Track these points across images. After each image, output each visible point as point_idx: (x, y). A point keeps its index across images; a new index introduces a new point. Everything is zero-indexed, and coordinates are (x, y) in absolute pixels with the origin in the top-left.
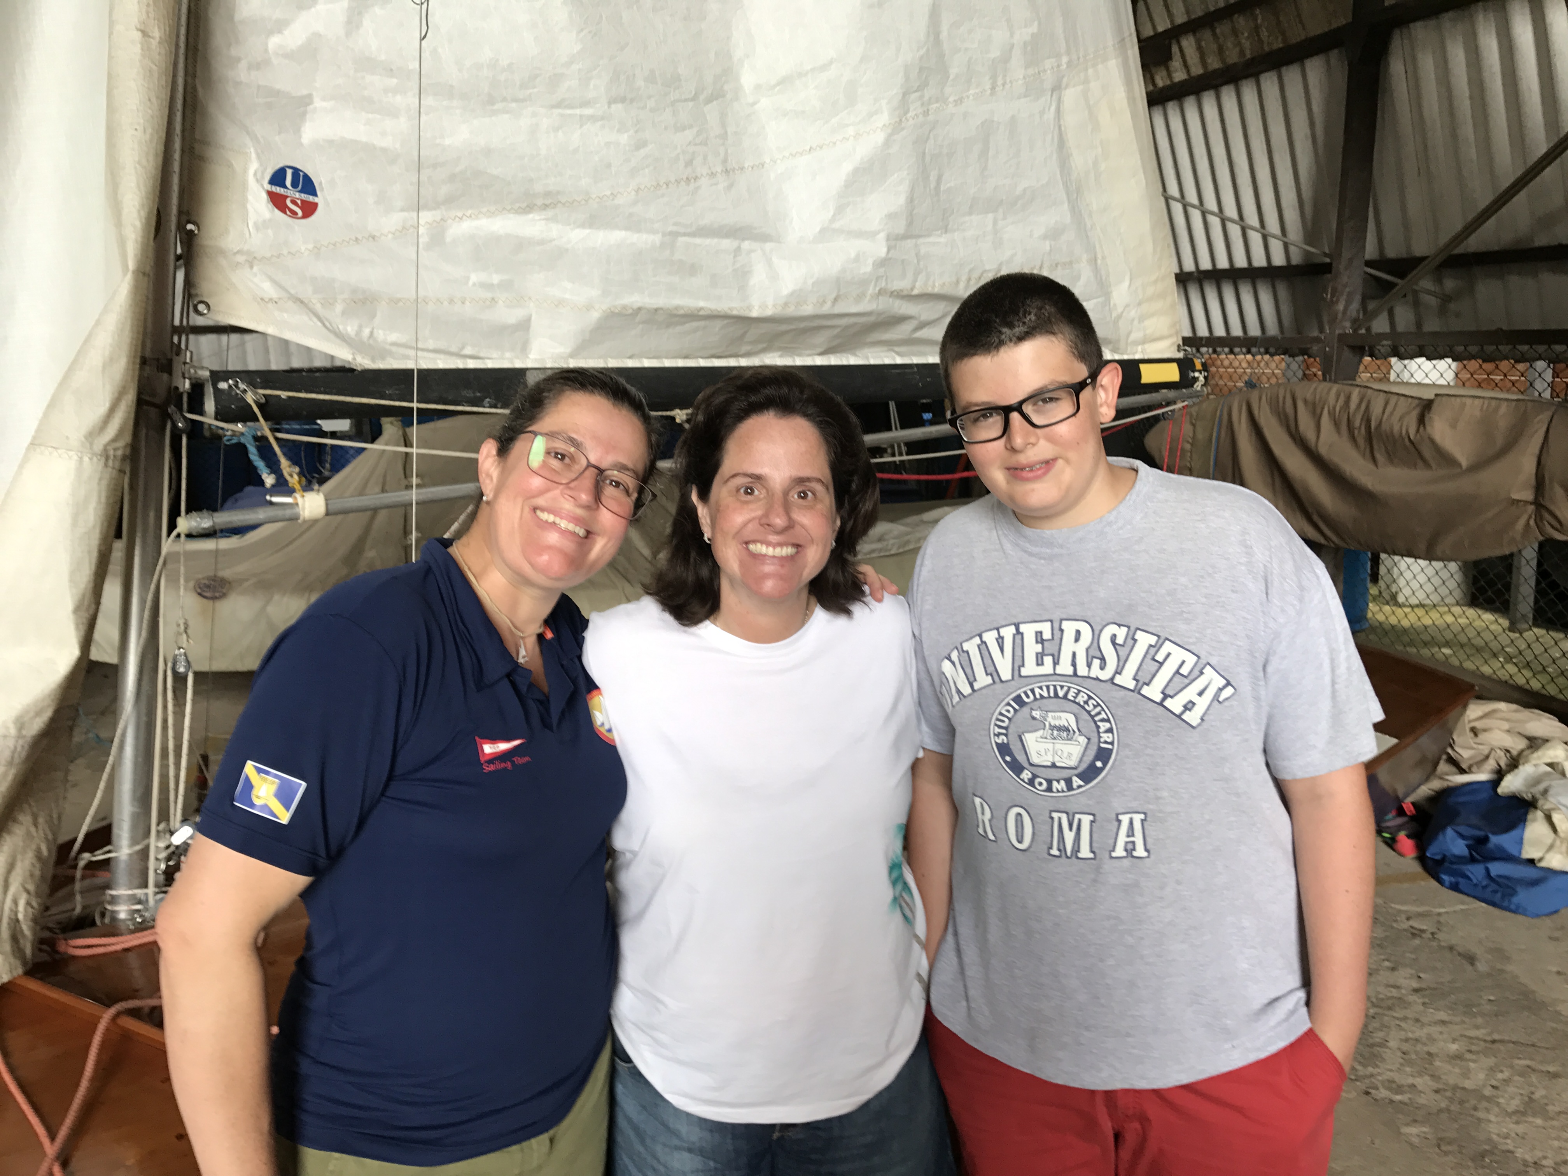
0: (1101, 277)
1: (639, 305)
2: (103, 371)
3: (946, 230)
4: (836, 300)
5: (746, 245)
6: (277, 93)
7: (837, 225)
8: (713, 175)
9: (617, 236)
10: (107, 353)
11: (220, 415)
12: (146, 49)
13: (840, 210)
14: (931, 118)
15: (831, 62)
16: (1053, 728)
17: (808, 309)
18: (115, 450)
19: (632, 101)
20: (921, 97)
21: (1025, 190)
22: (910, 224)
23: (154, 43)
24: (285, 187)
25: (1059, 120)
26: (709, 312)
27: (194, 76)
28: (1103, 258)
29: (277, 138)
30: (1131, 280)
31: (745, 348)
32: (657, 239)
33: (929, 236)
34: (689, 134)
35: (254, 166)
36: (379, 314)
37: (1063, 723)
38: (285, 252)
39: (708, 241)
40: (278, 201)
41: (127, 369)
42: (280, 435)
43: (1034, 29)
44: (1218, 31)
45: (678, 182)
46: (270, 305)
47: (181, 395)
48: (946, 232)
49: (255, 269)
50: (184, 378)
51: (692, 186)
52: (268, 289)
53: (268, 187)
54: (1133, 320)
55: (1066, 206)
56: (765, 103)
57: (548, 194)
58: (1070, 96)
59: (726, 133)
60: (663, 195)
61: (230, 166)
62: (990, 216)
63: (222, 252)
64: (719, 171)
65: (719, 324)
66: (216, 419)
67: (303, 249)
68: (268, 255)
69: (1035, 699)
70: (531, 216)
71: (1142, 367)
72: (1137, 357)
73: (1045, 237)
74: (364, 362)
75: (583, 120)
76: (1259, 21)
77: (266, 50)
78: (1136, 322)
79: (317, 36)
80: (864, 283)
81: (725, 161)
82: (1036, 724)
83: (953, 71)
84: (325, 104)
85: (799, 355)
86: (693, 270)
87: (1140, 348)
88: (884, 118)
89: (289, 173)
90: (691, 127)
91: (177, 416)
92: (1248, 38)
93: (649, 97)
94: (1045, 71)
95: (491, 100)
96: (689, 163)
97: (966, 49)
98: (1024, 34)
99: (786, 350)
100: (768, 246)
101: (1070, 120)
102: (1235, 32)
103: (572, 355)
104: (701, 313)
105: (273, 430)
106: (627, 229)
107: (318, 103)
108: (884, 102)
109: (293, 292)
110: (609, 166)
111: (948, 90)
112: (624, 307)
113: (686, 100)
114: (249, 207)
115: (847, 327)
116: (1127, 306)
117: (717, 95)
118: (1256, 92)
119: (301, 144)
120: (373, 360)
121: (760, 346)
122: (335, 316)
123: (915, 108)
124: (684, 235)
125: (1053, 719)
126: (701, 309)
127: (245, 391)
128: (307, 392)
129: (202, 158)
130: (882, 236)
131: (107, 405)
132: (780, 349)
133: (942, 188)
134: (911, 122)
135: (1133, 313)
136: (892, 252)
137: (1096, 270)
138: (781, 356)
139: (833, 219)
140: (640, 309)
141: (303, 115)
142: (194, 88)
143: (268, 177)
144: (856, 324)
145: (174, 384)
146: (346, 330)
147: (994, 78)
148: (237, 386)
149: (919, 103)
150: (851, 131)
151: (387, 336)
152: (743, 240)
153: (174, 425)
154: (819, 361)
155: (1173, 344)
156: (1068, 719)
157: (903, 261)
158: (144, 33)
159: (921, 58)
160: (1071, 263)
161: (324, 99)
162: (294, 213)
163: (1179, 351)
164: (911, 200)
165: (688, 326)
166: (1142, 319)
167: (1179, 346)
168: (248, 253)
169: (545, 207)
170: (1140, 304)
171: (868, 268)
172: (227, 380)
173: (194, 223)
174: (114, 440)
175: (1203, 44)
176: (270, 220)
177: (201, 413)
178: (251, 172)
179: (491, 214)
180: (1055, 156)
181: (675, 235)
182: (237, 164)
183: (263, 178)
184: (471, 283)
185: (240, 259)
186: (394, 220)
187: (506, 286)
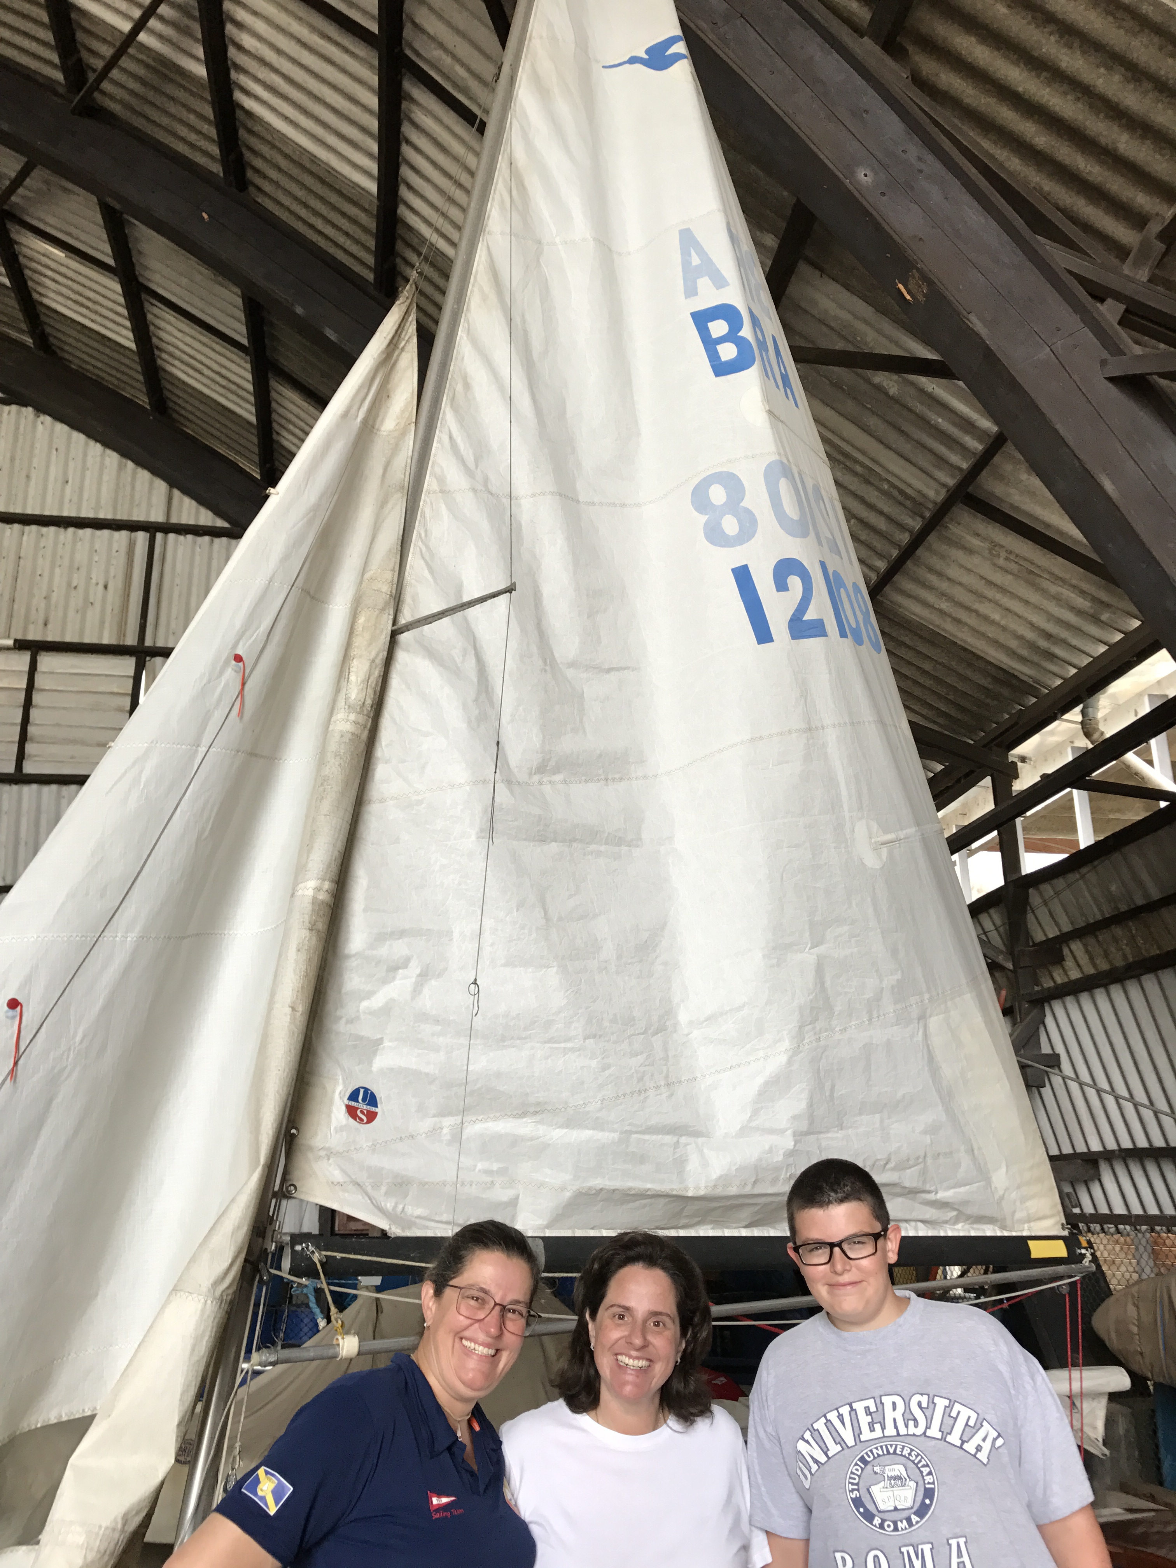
0: (979, 1164)
1: (601, 1187)
2: (232, 1236)
3: (841, 1127)
4: (755, 1183)
5: (683, 1140)
6: (361, 1038)
7: (753, 1124)
8: (658, 1087)
9: (587, 1134)
10: (236, 1224)
11: (292, 1272)
12: (293, 1018)
13: (755, 1112)
14: (822, 1043)
15: (744, 1006)
16: (890, 1478)
17: (733, 1190)
18: (227, 1295)
19: (600, 1036)
20: (814, 1028)
21: (904, 1095)
22: (812, 1122)
23: (298, 1014)
24: (358, 1102)
25: (927, 1041)
26: (654, 1193)
27: (312, 1030)
28: (979, 1148)
29: (357, 1068)
30: (1007, 1166)
31: (684, 1221)
32: (615, 1136)
33: (828, 1132)
34: (641, 1058)
35: (340, 1088)
36: (410, 1194)
37: (896, 1473)
38: (352, 1148)
39: (654, 1137)
40: (352, 1112)
41: (246, 1235)
42: (333, 1288)
43: (898, 976)
44: (1100, 938)
45: (632, 1093)
46: (337, 1188)
47: (268, 1254)
48: (841, 1129)
49: (331, 1160)
50: (272, 1241)
51: (643, 1096)
52: (337, 1175)
53: (347, 1102)
54: (1015, 1202)
55: (940, 1108)
56: (696, 1034)
57: (538, 1104)
58: (934, 1022)
59: (668, 1056)
60: (621, 1104)
61: (325, 1088)
62: (877, 1116)
63: (311, 1149)
64: (663, 1084)
65: (662, 1201)
66: (289, 1274)
67: (364, 1146)
68: (341, 1150)
69: (875, 1458)
70: (525, 1119)
71: (1031, 1243)
72: (1025, 1233)
73: (925, 1132)
74: (395, 1231)
75: (565, 1051)
76: (1134, 932)
77: (358, 1011)
78: (1018, 1203)
79: (393, 1000)
80: (777, 1169)
81: (667, 1077)
82: (878, 1477)
83: (837, 1009)
84: (390, 1044)
85: (727, 1228)
86: (642, 1159)
87: (1026, 1226)
88: (786, 1044)
89: (362, 1091)
90: (642, 1053)
91: (264, 1272)
92: (1127, 945)
93: (612, 1034)
94: (911, 1005)
95: (503, 1039)
96: (641, 1079)
97: (846, 993)
98: (891, 980)
99: (717, 1223)
100: (700, 1140)
101: (937, 1041)
102: (1116, 940)
103: (548, 1226)
104: (649, 1193)
105: (328, 1284)
106: (594, 1129)
107: (386, 1044)
108: (785, 1033)
109: (354, 1177)
110: (582, 1083)
111: (834, 1022)
112: (590, 1188)
113: (638, 1034)
114: (333, 1116)
115: (766, 1205)
116: (1007, 1189)
117: (662, 1029)
118: (1140, 990)
119: (371, 1072)
120: (403, 1230)
121: (697, 1220)
122: (379, 1196)
123: (809, 1037)
124: (636, 1133)
125: (890, 1471)
126: (649, 1189)
127: (313, 1252)
128: (355, 1254)
129: (308, 1084)
130: (789, 1132)
131: (230, 1261)
132: (711, 1222)
133: (835, 1095)
134: (807, 1047)
135: (1014, 1195)
136: (798, 1145)
137: (974, 1158)
138: (712, 1229)
139: (750, 1120)
140: (601, 1190)
141: (375, 1053)
142: (311, 1038)
143: (348, 1095)
144: (772, 1202)
145: (265, 1246)
146: (386, 1205)
147: (870, 1012)
148: (307, 1248)
149: (812, 1033)
150: (761, 1054)
151: (414, 1211)
152: (681, 1136)
153: (261, 1278)
154: (744, 1233)
155: (1056, 1223)
156: (898, 1469)
157: (808, 1152)
158: (293, 1009)
159: (811, 1001)
160: (951, 1153)
161: (390, 1041)
162: (361, 1120)
163: (1063, 1228)
164: (811, 1105)
165: (637, 1203)
166: (1024, 1200)
167: (1063, 1225)
168: (328, 1149)
169: (536, 1113)
170: (1019, 1187)
171: (780, 1158)
172: (301, 1244)
173: (296, 1128)
174: (228, 1288)
175: (1090, 948)
176: (345, 1126)
177: (279, 1268)
178: (337, 1092)
179: (496, 1119)
180: (926, 1069)
181: (631, 1132)
182: (329, 1087)
183: (344, 1095)
184: (477, 1169)
185: (322, 1153)
186: (427, 1124)
187: (502, 1172)
